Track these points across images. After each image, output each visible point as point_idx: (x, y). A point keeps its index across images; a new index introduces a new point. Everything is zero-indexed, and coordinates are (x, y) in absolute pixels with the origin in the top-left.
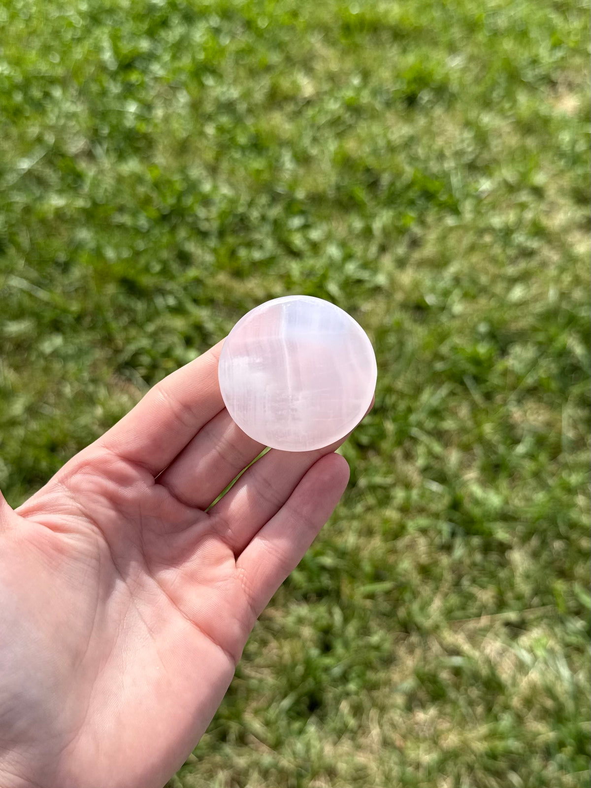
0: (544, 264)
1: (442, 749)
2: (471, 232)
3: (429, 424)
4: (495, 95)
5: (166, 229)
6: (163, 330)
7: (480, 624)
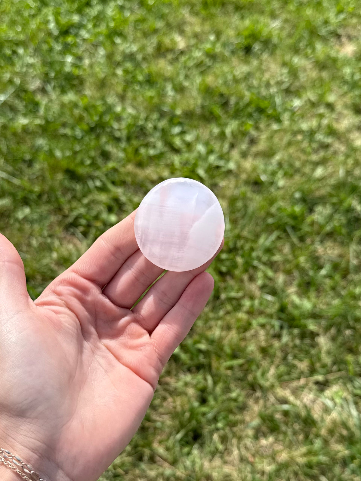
0: (335, 153)
1: (277, 463)
2: (289, 134)
3: (265, 258)
4: (301, 44)
5: (93, 137)
6: (94, 202)
7: (300, 384)
